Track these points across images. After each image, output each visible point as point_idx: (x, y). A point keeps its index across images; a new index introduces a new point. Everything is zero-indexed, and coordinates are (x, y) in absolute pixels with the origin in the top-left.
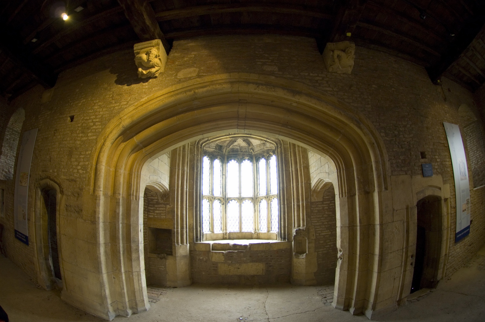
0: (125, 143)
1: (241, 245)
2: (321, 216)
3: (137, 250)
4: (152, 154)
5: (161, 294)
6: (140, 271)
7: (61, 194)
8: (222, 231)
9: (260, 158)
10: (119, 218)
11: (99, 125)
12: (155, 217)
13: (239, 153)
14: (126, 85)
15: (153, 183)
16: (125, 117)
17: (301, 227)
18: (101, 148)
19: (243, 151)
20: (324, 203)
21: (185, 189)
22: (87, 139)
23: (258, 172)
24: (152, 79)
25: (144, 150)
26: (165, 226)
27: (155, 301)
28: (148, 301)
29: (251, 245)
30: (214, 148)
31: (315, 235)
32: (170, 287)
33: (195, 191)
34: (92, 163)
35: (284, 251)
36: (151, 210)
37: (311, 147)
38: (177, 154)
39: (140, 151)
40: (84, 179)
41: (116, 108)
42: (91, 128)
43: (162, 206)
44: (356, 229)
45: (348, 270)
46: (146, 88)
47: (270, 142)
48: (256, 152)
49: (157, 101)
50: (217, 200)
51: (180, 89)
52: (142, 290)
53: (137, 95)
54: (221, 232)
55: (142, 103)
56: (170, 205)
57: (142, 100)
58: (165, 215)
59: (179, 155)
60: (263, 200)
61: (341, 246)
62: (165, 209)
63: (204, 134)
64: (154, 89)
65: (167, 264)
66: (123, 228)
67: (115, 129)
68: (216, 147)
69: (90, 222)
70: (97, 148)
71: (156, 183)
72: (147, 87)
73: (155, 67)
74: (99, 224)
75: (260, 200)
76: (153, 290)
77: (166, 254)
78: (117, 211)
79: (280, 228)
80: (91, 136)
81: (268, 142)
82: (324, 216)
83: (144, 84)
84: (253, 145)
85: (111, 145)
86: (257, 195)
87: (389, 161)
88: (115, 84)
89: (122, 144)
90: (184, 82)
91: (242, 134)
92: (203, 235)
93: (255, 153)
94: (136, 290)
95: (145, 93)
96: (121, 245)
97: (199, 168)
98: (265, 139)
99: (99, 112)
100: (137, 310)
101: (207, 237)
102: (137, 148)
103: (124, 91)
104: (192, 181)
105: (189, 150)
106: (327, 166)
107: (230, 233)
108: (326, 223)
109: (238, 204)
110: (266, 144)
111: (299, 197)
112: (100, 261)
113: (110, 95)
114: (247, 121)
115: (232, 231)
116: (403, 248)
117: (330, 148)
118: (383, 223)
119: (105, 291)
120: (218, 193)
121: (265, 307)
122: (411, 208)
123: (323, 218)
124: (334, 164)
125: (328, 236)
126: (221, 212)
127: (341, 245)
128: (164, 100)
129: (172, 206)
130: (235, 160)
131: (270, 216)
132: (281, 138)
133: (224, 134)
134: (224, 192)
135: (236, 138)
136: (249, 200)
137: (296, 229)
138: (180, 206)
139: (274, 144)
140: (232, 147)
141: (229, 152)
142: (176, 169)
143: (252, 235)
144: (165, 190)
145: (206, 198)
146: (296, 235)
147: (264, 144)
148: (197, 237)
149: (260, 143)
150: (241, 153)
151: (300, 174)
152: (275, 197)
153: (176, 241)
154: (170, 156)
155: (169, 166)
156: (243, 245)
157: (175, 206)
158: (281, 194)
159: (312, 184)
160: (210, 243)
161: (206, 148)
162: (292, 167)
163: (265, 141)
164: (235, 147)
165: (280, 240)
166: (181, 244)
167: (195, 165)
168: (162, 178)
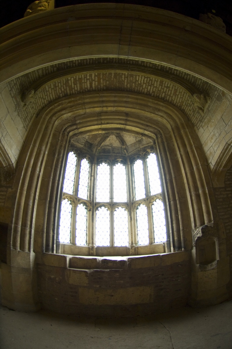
1: (114, 262)
8: (87, 244)
9: (135, 159)
13: (110, 154)
17: (206, 224)
19: (116, 152)
20: (227, 189)
21: (37, 172)
23: (133, 175)
29: (132, 260)
30: (83, 145)
31: (225, 232)
33: (51, 180)
43: (3, 190)
47: (148, 136)
48: (130, 152)
50: (82, 205)
54: (86, 246)
58: (4, 202)
60: (141, 205)
62: (5, 193)
75: (136, 205)
79: (172, 233)
81: (145, 135)
84: (127, 145)
86: (133, 200)
92: (58, 244)
93: (130, 154)
98: (143, 131)
101: (65, 248)
105: (52, 134)
107: (98, 248)
109: (109, 212)
111: (197, 184)
115: (101, 245)
120: (83, 194)
126: (87, 221)
129: (14, 190)
130: (106, 162)
131: (152, 224)
133: (96, 123)
134: (92, 196)
135: (109, 132)
136: (123, 207)
137: (201, 228)
138: (25, 193)
139: (153, 136)
140: (104, 147)
141: (100, 153)
142: (31, 145)
143: (128, 251)
144: (9, 165)
145: (67, 198)
146: (201, 236)
147: (139, 142)
148: (47, 245)
149: (135, 142)
150: (113, 154)
151: (192, 156)
152: (158, 197)
153: (11, 243)
154: (27, 129)
155: (22, 138)
156: (119, 261)
157: (19, 191)
158: (169, 187)
159: (212, 163)
160: (66, 256)
161: (73, 142)
162: (180, 151)
163: (141, 136)
164: (107, 147)
165: (172, 251)
166: (20, 249)
167: (57, 151)
168: (5, 139)
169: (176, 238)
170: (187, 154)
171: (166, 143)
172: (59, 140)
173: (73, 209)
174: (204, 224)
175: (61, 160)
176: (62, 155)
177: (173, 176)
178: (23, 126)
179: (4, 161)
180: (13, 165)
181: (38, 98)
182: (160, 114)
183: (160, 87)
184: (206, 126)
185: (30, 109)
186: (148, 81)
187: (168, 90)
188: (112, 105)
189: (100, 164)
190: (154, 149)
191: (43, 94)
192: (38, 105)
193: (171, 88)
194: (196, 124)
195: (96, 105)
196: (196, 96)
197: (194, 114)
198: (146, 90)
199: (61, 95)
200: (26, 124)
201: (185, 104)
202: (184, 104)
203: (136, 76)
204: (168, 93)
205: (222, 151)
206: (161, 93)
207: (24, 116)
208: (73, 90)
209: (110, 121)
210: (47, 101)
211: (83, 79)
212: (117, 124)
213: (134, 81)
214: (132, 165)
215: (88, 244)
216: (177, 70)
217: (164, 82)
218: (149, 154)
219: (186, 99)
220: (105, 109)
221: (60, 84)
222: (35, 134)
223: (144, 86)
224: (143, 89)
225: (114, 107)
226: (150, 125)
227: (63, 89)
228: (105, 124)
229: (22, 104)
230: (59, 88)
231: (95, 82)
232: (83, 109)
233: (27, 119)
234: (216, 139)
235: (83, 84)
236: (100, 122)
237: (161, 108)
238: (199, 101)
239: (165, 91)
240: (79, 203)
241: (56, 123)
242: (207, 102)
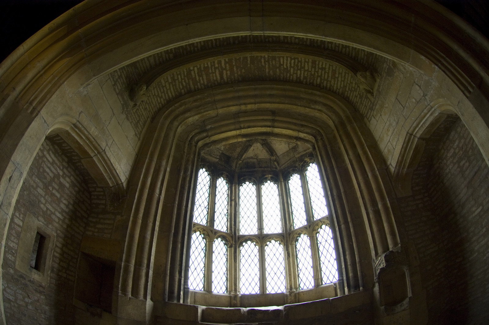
8: (228, 292)
9: (290, 174)
12: (94, 235)
13: (256, 169)
17: (390, 250)
19: (263, 166)
20: (416, 198)
23: (288, 195)
26: (106, 253)
30: (218, 159)
33: (176, 206)
43: (110, 217)
47: (304, 140)
48: (283, 164)
50: (220, 239)
54: (226, 294)
56: (122, 216)
58: (111, 233)
59: (156, 143)
60: (302, 235)
62: (113, 222)
68: (220, 156)
75: (295, 235)
79: (345, 268)
81: (300, 139)
82: (422, 219)
84: (277, 156)
86: (290, 229)
92: (187, 291)
93: (282, 168)
101: (196, 297)
107: (244, 296)
109: (257, 247)
111: (374, 196)
115: (247, 293)
126: (227, 261)
131: (318, 259)
133: (232, 127)
134: (233, 226)
135: (251, 139)
136: (276, 240)
137: (384, 255)
138: (140, 221)
139: (311, 140)
140: (246, 160)
141: (241, 168)
142: (146, 158)
143: (285, 299)
144: (118, 184)
145: (199, 230)
146: (385, 266)
147: (293, 150)
148: (171, 292)
149: (288, 149)
150: (260, 169)
151: (365, 159)
152: (324, 222)
153: (120, 286)
154: (140, 137)
155: (135, 150)
156: (272, 310)
157: (131, 219)
158: (338, 206)
159: (392, 164)
160: (197, 306)
161: (204, 155)
162: (348, 155)
163: (295, 140)
164: (250, 160)
165: (346, 294)
166: (132, 295)
167: (183, 167)
168: (111, 149)
169: (351, 275)
170: (358, 157)
171: (328, 147)
172: (184, 152)
173: (207, 245)
174: (388, 249)
175: (188, 179)
176: (189, 173)
177: (342, 191)
178: (134, 133)
179: (110, 179)
180: (123, 185)
181: (152, 96)
182: (317, 107)
183: (313, 70)
184: (379, 115)
185: (142, 110)
186: (296, 63)
187: (323, 72)
188: (252, 101)
189: (243, 184)
190: (315, 156)
191: (159, 90)
192: (153, 106)
193: (327, 70)
194: (366, 114)
195: (231, 103)
196: (360, 75)
197: (361, 101)
198: (295, 75)
199: (183, 91)
200: (138, 131)
201: (349, 88)
202: (347, 89)
203: (279, 57)
204: (324, 77)
205: (403, 145)
206: (316, 79)
207: (135, 120)
208: (199, 84)
209: (251, 124)
210: (164, 100)
211: (210, 69)
212: (262, 127)
213: (278, 65)
214: (287, 182)
215: (230, 292)
216: (331, 43)
217: (317, 63)
218: (308, 164)
219: (349, 82)
220: (243, 107)
221: (179, 77)
222: (151, 144)
223: (292, 70)
224: (290, 75)
225: (255, 103)
226: (306, 124)
227: (184, 84)
228: (246, 129)
229: (132, 104)
230: (179, 82)
231: (227, 71)
232: (214, 109)
233: (139, 124)
234: (394, 130)
235: (211, 75)
236: (237, 126)
237: (318, 99)
238: (364, 81)
239: (319, 74)
240: (216, 237)
241: (179, 129)
242: (375, 81)
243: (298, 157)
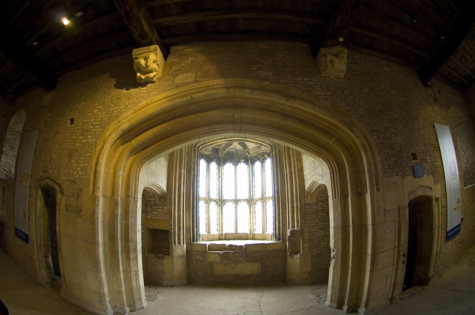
0: (124, 146)
1: (236, 246)
2: (315, 217)
3: (135, 250)
4: (150, 157)
5: (158, 293)
6: (138, 270)
7: (61, 194)
8: (218, 231)
9: (255, 161)
10: (117, 219)
11: (99, 128)
12: (152, 218)
13: (234, 156)
14: (125, 89)
15: (151, 184)
16: (124, 121)
17: (295, 228)
18: (101, 150)
19: (239, 154)
20: (318, 204)
21: (182, 191)
22: (86, 141)
24: (150, 84)
25: (142, 153)
26: (162, 227)
27: (152, 299)
28: (145, 299)
29: (247, 246)
30: (211, 152)
31: (309, 236)
32: (167, 286)
33: (191, 193)
34: (92, 165)
35: (279, 251)
36: (149, 211)
37: (304, 150)
38: (174, 156)
39: (139, 153)
40: (84, 181)
41: (115, 111)
42: (91, 131)
43: (160, 208)
44: (349, 229)
45: (341, 270)
46: (145, 93)
47: (265, 146)
48: (252, 154)
49: (155, 106)
50: (213, 202)
51: (177, 94)
52: (140, 289)
53: (135, 99)
54: (217, 233)
55: (141, 107)
56: (167, 207)
57: (140, 104)
58: (163, 216)
59: (177, 158)
60: (258, 202)
61: (335, 247)
62: (162, 210)
63: (201, 137)
64: (152, 94)
65: (164, 263)
66: (121, 228)
67: (114, 132)
68: (212, 150)
69: (89, 222)
70: (96, 150)
71: (154, 185)
72: (145, 91)
73: (153, 72)
74: (98, 224)
75: (255, 202)
76: (151, 288)
77: (163, 253)
78: (116, 212)
79: (275, 229)
80: (91, 139)
81: (263, 145)
82: (318, 217)
83: (142, 89)
84: (248, 149)
85: (110, 148)
86: (252, 197)
87: (380, 163)
88: (114, 88)
89: (121, 146)
90: (181, 86)
91: (237, 137)
92: (200, 235)
93: (251, 156)
94: (133, 289)
95: (143, 97)
96: (120, 245)
97: (196, 171)
98: (261, 143)
99: (99, 115)
100: (135, 308)
101: (203, 237)
102: (135, 151)
103: (123, 95)
104: (188, 183)
105: (186, 153)
106: (320, 168)
107: (226, 234)
108: (320, 224)
109: (234, 205)
110: (261, 147)
111: (293, 199)
112: (99, 260)
113: (109, 99)
114: (243, 126)
115: (228, 232)
116: (395, 248)
117: (323, 151)
118: (376, 223)
119: (103, 289)
120: (214, 195)
121: (260, 306)
122: (402, 208)
123: (316, 219)
124: (327, 166)
125: (322, 236)
126: (217, 213)
127: (334, 245)
128: (161, 105)
129: (169, 207)
130: (230, 162)
131: (265, 217)
132: (276, 141)
134: (220, 194)
135: (232, 142)
136: (244, 202)
137: (290, 230)
138: (177, 208)
139: (269, 147)
140: (228, 150)
141: (225, 155)
142: (173, 171)
143: (248, 236)
144: (161, 191)
146: (290, 236)
147: (258, 148)
148: (193, 237)
149: (256, 146)
150: (237, 156)
151: (294, 176)
152: (270, 199)
153: (173, 241)
154: (167, 159)
155: (166, 169)
156: (239, 245)
159: (306, 185)
160: (206, 244)
161: (203, 152)
164: (231, 150)
165: (274, 242)
166: (178, 244)
167: (192, 168)
169: (277, 233)
170: (291, 173)
172: (192, 157)
173: (207, 207)
174: (294, 227)
175: (196, 175)
177: (280, 188)
180: (165, 191)
189: (226, 164)
190: (270, 156)
214: (253, 166)
218: (266, 159)
228: (228, 138)
234: (310, 172)
236: (224, 137)
240: (211, 202)
243: (261, 153)
